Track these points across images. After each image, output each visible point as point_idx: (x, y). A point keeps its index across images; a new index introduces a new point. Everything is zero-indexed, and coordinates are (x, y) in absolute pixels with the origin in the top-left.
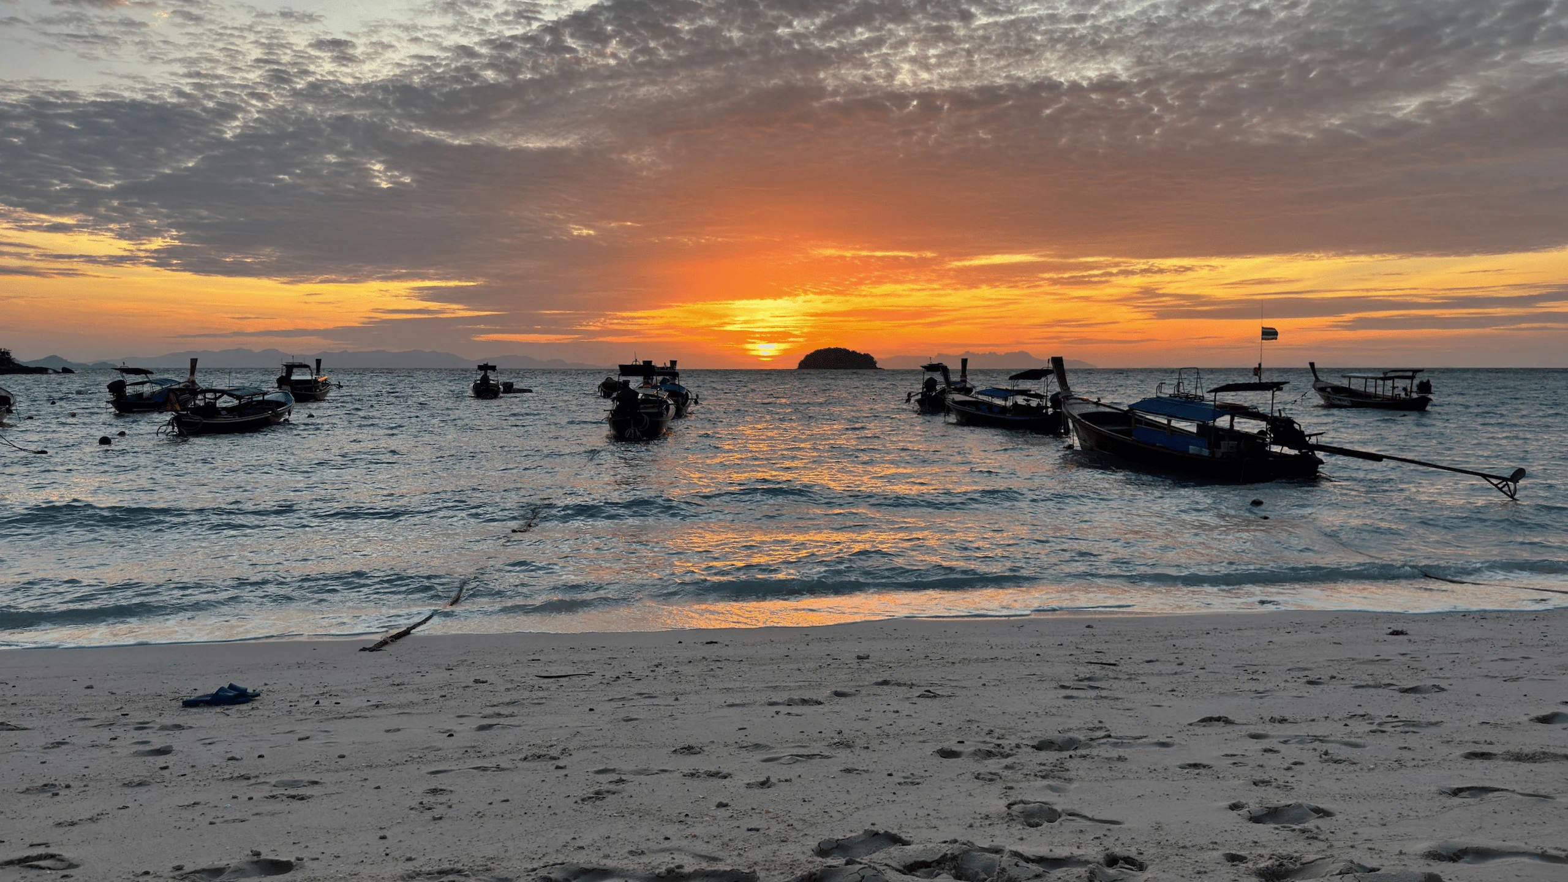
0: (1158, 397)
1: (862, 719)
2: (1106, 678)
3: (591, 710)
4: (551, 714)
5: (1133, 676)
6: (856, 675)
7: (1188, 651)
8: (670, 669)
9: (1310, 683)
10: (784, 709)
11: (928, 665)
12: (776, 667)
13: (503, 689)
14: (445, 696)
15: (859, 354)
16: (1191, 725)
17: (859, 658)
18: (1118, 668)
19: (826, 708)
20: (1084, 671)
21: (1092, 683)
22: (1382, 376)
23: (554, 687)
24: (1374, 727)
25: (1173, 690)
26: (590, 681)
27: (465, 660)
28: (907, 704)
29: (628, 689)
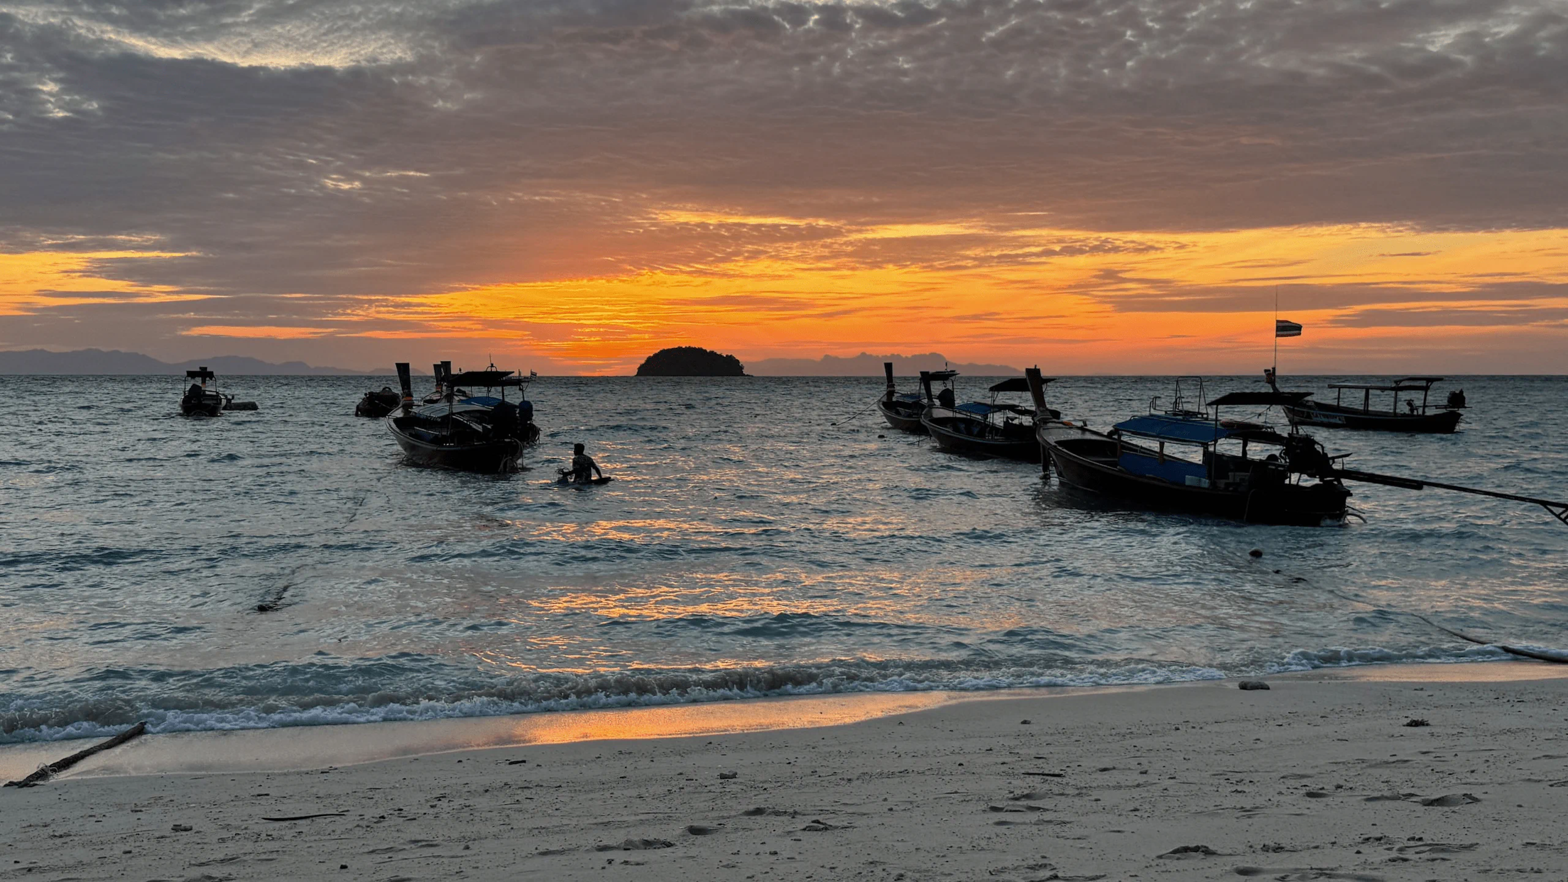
0: (1151, 415)
1: (727, 866)
2: (1049, 794)
3: (343, 867)
4: (284, 875)
5: (1084, 791)
6: (719, 802)
7: (1153, 754)
8: (456, 804)
9: (1310, 795)
10: (619, 856)
11: (815, 784)
12: (608, 795)
13: (215, 839)
14: (130, 852)
15: (721, 356)
16: (1160, 857)
17: (723, 777)
18: (1065, 780)
19: (679, 852)
20: (1021, 785)
21: (1032, 803)
22: (1394, 385)
23: (289, 834)
24: (1394, 854)
25: (1136, 810)
26: (341, 824)
27: (161, 798)
28: (788, 841)
29: (396, 834)
